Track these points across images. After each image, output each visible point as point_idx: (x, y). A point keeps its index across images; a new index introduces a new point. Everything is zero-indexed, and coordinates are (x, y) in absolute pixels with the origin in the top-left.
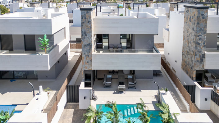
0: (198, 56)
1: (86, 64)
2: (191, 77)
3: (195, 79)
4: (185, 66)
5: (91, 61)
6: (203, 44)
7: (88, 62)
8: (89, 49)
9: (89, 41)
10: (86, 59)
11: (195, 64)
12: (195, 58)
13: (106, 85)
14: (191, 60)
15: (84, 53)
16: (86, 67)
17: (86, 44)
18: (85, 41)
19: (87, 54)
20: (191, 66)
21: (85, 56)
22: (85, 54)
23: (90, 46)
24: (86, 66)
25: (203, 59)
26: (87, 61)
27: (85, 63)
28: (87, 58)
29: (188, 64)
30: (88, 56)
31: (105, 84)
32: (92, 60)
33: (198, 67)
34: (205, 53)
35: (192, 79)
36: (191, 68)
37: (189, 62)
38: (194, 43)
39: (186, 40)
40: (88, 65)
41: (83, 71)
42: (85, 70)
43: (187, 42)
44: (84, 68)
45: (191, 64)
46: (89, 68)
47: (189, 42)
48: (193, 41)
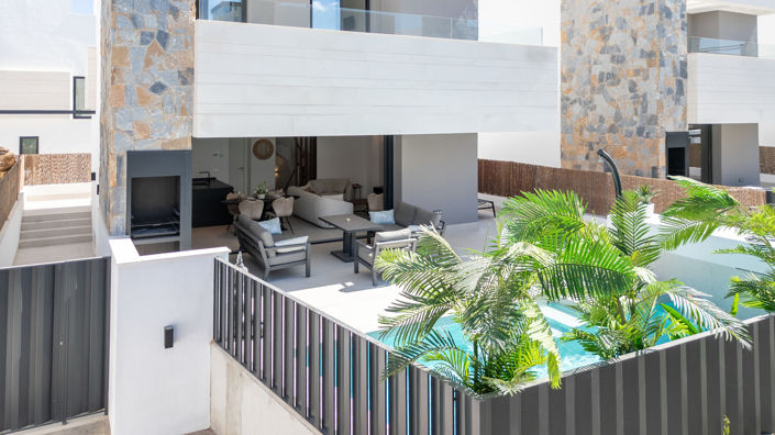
0: (668, 70)
1: (143, 100)
3: (663, 174)
5: (186, 77)
6: (679, 18)
7: (158, 88)
10: (148, 62)
11: (660, 105)
12: (662, 78)
13: (276, 260)
14: (635, 97)
15: (133, 19)
16: (142, 128)
19: (151, 23)
20: (634, 129)
21: (135, 37)
22: (135, 25)
24: (143, 115)
25: (684, 81)
26: (150, 82)
27: (135, 98)
28: (158, 60)
30: (163, 38)
31: (272, 254)
32: (191, 71)
33: (671, 121)
34: (685, 56)
36: (640, 132)
37: (618, 117)
38: (645, 17)
39: (586, 30)
40: (160, 112)
41: (119, 160)
42: (137, 148)
43: (598, 34)
44: (130, 133)
45: (635, 118)
46: (169, 130)
47: (611, 29)
48: (644, 8)
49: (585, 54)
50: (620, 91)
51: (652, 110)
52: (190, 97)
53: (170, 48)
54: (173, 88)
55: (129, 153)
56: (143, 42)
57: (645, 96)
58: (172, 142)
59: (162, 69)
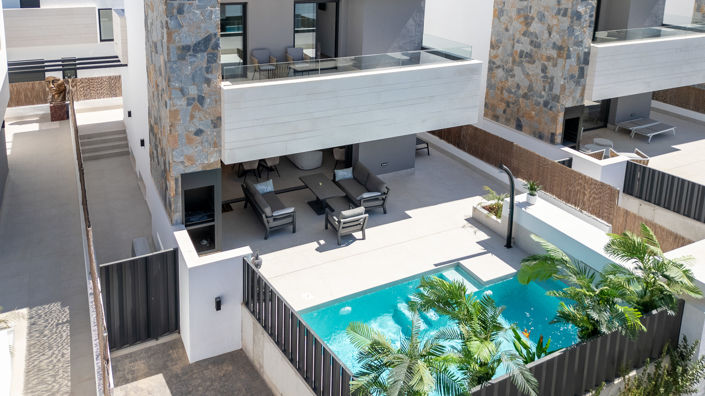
0: (573, 60)
1: (190, 141)
2: (541, 137)
3: (559, 139)
4: (508, 106)
5: (217, 122)
6: (587, 17)
7: (199, 132)
8: (205, 65)
9: (203, 25)
10: (192, 117)
12: (567, 68)
13: (273, 224)
14: (545, 77)
15: (182, 90)
16: (190, 158)
17: (191, 41)
18: (185, 29)
19: (193, 91)
20: (542, 101)
21: (183, 102)
22: (183, 95)
23: (209, 49)
24: (190, 151)
25: (586, 67)
26: (193, 129)
27: (184, 141)
28: (197, 114)
29: (525, 96)
30: (201, 99)
31: (270, 220)
32: (219, 118)
33: (571, 99)
34: (589, 48)
35: (552, 141)
36: (546, 104)
37: (530, 88)
38: (560, 17)
39: (513, 14)
40: (200, 148)
41: (176, 180)
42: (187, 172)
43: (522, 19)
44: (182, 162)
45: (543, 93)
46: (206, 158)
47: (533, 19)
48: (559, 10)
49: (511, 32)
50: (534, 69)
51: (556, 91)
52: (219, 136)
53: (206, 106)
54: (209, 131)
55: (182, 175)
56: (188, 104)
57: (552, 78)
58: (209, 165)
59: (202, 121)
